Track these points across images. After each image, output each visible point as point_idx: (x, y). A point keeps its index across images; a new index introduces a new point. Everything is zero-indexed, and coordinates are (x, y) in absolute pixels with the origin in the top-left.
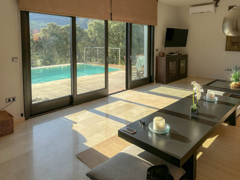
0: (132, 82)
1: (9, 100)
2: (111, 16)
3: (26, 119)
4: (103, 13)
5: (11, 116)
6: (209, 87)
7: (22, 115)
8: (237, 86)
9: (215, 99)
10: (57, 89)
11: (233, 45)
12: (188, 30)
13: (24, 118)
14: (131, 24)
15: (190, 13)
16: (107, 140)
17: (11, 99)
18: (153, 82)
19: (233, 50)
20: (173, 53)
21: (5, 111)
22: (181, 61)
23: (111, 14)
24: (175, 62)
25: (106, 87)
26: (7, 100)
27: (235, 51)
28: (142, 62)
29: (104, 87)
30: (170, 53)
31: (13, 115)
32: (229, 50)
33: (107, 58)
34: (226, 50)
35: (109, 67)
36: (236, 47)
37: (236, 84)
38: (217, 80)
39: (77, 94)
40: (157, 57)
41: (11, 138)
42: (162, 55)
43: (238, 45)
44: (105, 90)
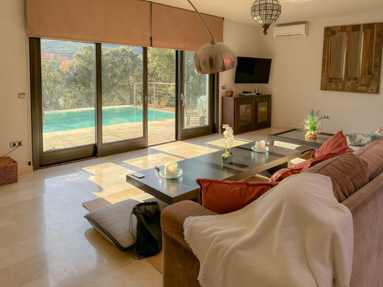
0: (183, 130)
1: (14, 145)
2: (151, 41)
3: (35, 169)
4: (139, 37)
5: (15, 162)
6: (279, 138)
7: (29, 164)
8: (312, 136)
9: (265, 149)
10: (83, 139)
11: (330, 82)
12: (271, 60)
13: (31, 167)
14: (182, 52)
15: (274, 35)
16: (122, 192)
17: (16, 143)
18: (218, 133)
19: (330, 90)
20: (247, 93)
21: (9, 157)
22: (259, 104)
23: (151, 38)
24: (250, 105)
25: (144, 136)
26: (12, 144)
27: (333, 90)
28: (204, 104)
29: (142, 136)
30: (244, 92)
31: (17, 161)
32: (325, 90)
33: (146, 97)
34: (322, 89)
35: (148, 109)
36: (333, 85)
37: (311, 134)
38: (295, 130)
39: (103, 142)
40: (223, 98)
41: (13, 186)
42: (229, 94)
43: (336, 82)
44: (144, 139)
